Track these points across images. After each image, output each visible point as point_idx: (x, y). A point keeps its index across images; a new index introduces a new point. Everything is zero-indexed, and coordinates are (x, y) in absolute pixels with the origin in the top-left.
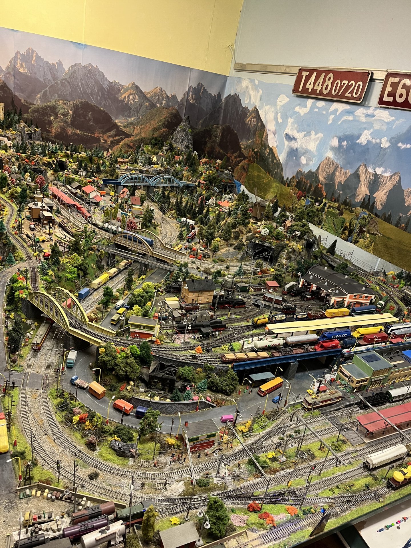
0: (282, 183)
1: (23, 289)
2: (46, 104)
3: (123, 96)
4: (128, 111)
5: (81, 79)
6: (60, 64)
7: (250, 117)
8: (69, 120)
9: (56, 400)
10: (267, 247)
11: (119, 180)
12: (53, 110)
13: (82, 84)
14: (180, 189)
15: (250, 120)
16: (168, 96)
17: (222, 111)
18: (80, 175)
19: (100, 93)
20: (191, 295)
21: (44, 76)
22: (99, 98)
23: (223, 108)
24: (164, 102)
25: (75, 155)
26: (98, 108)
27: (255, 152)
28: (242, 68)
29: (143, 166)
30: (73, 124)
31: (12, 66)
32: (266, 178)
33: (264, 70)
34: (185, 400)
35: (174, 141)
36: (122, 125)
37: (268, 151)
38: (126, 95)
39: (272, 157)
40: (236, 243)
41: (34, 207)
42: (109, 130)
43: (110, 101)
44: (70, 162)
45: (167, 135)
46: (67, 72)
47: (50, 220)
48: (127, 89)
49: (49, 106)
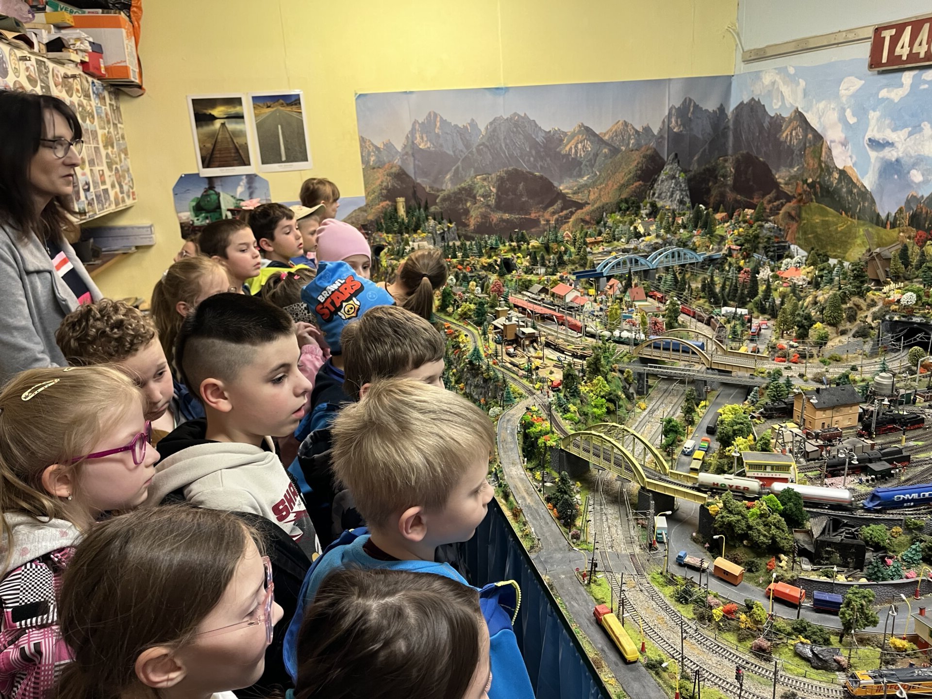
0: (877, 224)
1: (548, 433)
2: (459, 186)
3: (568, 148)
4: (577, 169)
5: (505, 138)
6: (473, 124)
7: (789, 128)
8: (492, 201)
9: (666, 588)
10: (919, 324)
11: (598, 269)
12: (469, 193)
13: (506, 145)
14: (699, 265)
15: (790, 135)
16: (637, 132)
17: (731, 134)
18: (537, 274)
19: (534, 152)
20: (820, 415)
21: (453, 147)
22: (532, 159)
23: (731, 127)
24: (632, 142)
25: (524, 247)
26: (532, 174)
27: (808, 185)
28: (759, 56)
29: (628, 243)
30: (499, 207)
31: (410, 143)
32: (840, 223)
33: (803, 47)
34: (892, 579)
35: (658, 197)
36: (569, 191)
37: (836, 176)
38: (572, 144)
39: (848, 184)
40: (854, 327)
41: (507, 323)
42: (551, 204)
43: (548, 159)
44: (518, 257)
45: (643, 191)
46: (484, 132)
47: (533, 339)
48: (573, 135)
49: (464, 189)
